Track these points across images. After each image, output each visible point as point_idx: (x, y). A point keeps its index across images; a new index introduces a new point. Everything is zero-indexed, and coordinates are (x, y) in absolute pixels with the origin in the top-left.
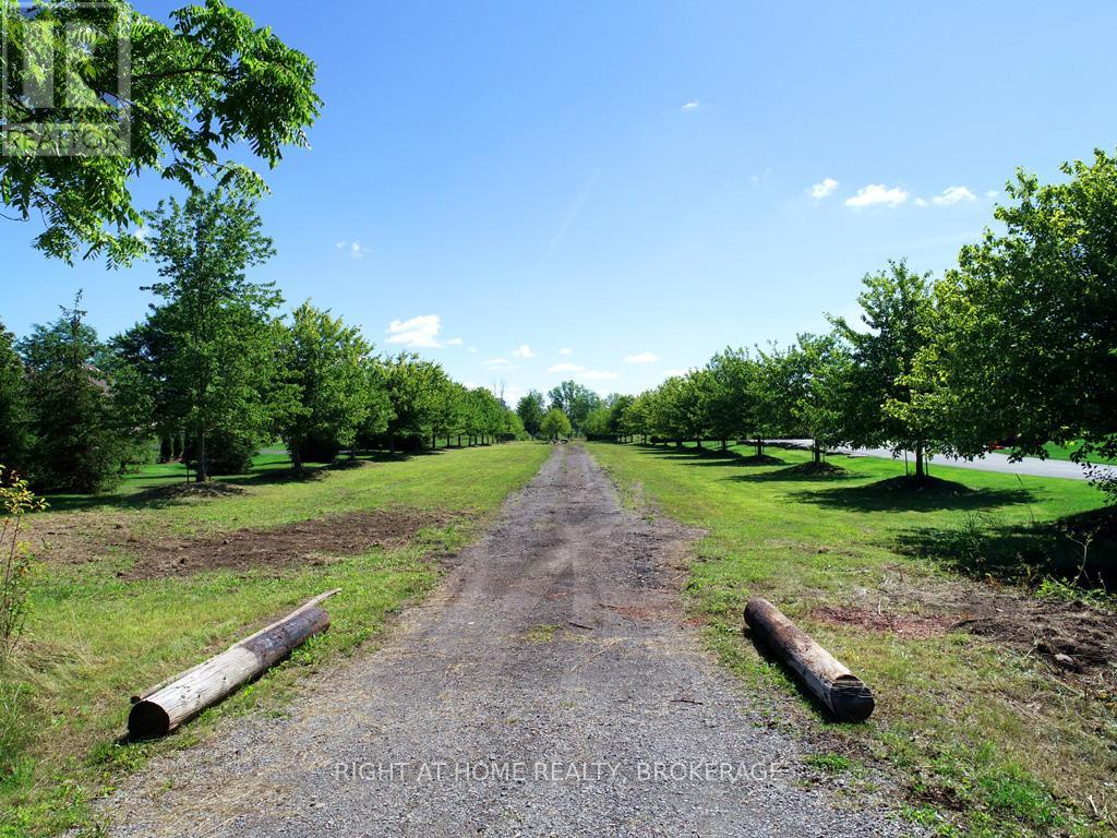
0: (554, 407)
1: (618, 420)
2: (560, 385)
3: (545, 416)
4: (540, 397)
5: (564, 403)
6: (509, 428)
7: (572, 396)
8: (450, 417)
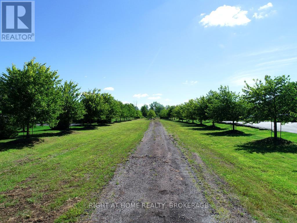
0: (151, 109)
1: (171, 113)
2: (153, 103)
3: (148, 111)
4: (147, 106)
5: (154, 108)
6: (137, 115)
7: (156, 106)
8: (114, 113)
